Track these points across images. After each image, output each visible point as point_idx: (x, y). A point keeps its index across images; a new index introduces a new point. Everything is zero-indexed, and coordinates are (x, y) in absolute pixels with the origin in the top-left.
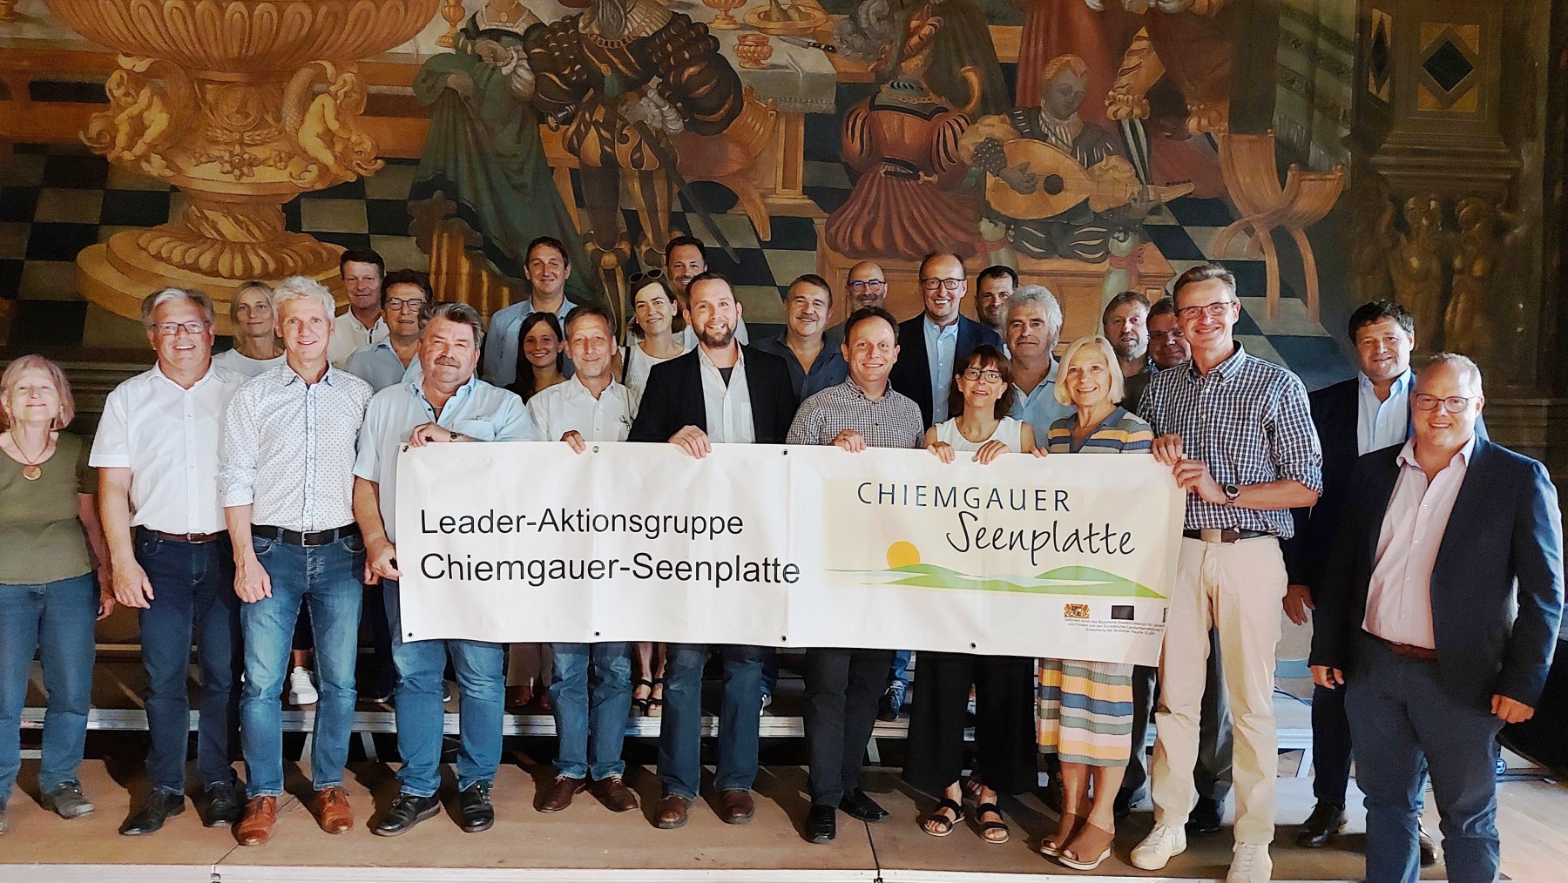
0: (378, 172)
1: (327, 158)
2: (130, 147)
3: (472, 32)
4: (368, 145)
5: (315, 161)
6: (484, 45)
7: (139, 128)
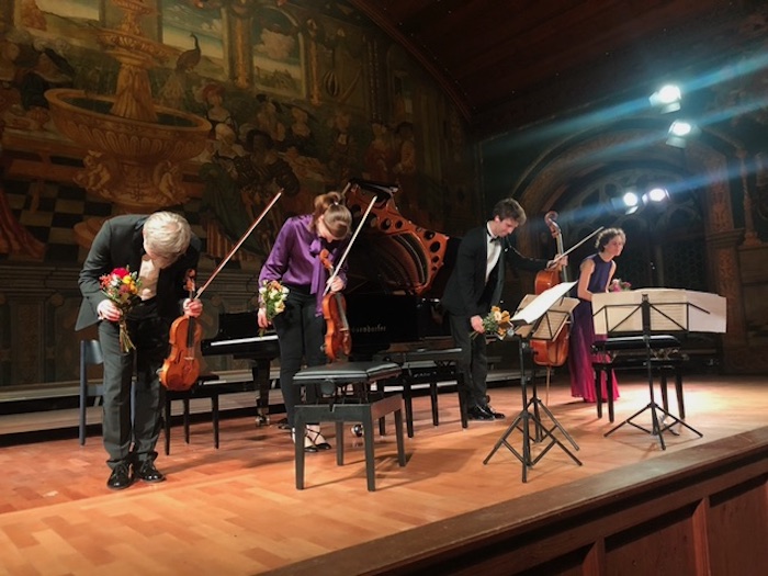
0: (188, 202)
1: (170, 195)
2: (95, 185)
3: (217, 156)
4: (184, 192)
5: (166, 196)
6: (221, 161)
7: (98, 178)
